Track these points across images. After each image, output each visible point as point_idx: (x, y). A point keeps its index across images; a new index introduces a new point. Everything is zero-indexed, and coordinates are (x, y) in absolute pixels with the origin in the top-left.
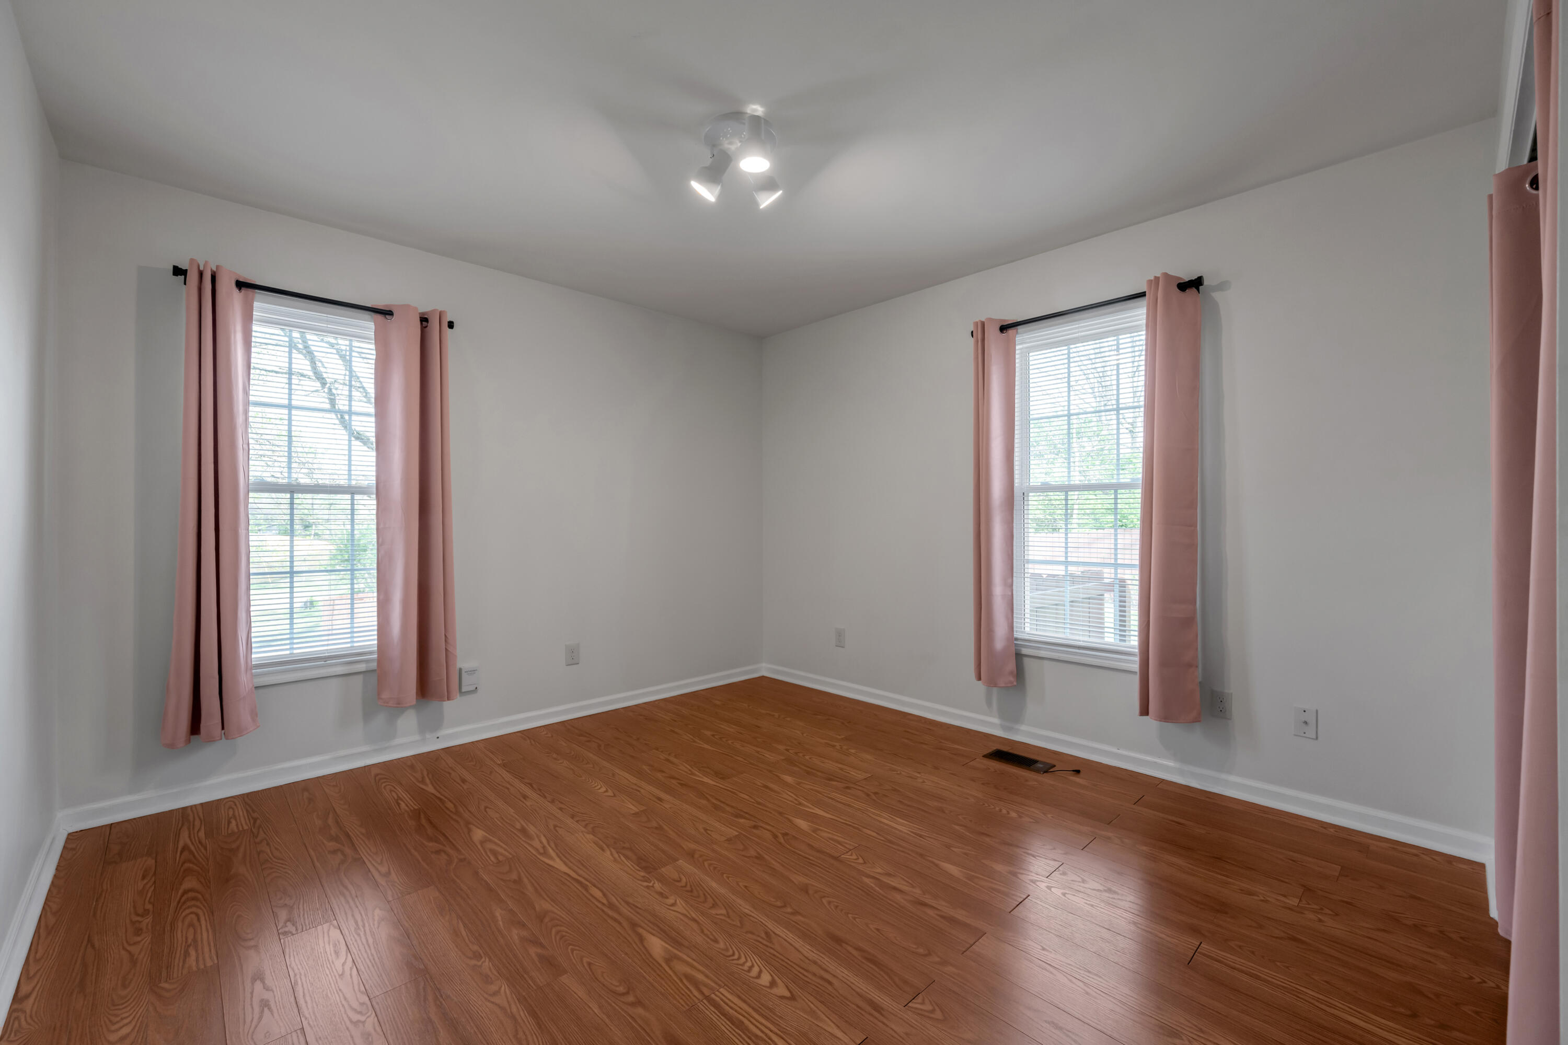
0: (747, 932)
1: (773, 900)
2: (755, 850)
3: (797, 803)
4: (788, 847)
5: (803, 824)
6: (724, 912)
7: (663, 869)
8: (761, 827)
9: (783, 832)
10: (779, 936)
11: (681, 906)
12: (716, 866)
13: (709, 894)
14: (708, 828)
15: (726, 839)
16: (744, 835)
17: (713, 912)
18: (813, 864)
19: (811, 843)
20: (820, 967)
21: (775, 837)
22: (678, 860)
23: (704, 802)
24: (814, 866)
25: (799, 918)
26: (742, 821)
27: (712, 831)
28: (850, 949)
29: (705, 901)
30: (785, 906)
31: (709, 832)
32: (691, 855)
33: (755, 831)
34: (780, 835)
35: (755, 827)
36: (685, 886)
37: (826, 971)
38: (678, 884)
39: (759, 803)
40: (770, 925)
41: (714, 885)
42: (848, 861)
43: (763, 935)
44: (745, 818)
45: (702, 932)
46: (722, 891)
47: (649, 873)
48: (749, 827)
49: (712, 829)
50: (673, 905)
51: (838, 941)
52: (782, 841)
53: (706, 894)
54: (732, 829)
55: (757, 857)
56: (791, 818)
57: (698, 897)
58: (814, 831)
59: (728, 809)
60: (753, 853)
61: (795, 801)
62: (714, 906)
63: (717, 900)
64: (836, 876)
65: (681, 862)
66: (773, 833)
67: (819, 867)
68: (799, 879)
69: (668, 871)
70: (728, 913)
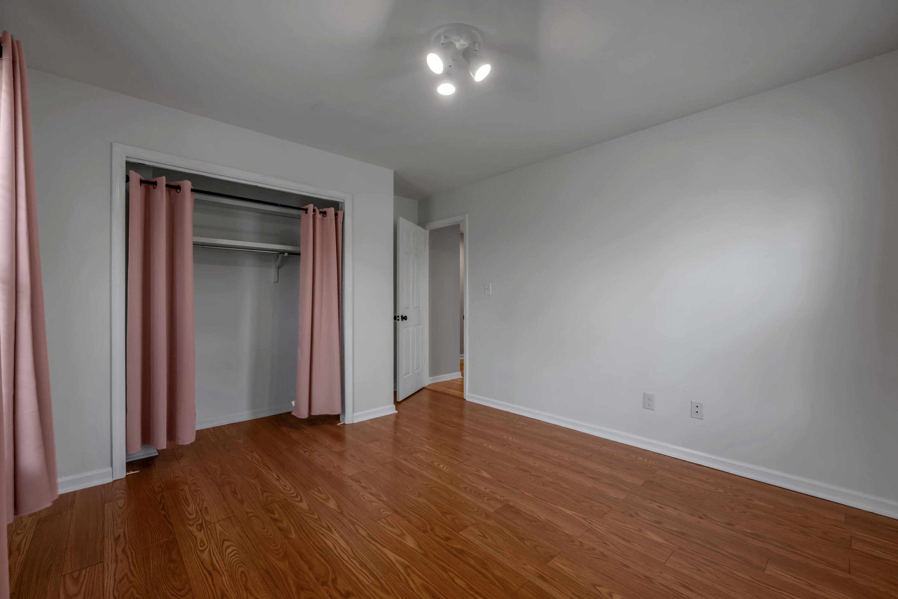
0: (449, 478)
1: (437, 490)
2: (446, 518)
3: (409, 570)
4: (424, 521)
5: (410, 542)
6: (460, 486)
7: (501, 506)
8: (442, 539)
9: (426, 534)
10: (435, 477)
11: (482, 488)
12: (470, 508)
13: (469, 493)
14: (483, 538)
15: (468, 528)
16: (455, 531)
17: (466, 486)
18: (411, 508)
19: (408, 524)
20: (421, 468)
21: (432, 529)
22: (494, 511)
23: (497, 573)
24: (411, 507)
25: (425, 483)
26: (459, 546)
27: (480, 535)
28: (407, 473)
29: (471, 490)
30: (431, 488)
31: (482, 535)
32: (488, 516)
33: (448, 535)
34: (429, 531)
35: (447, 539)
36: (483, 497)
37: (419, 468)
38: (488, 498)
39: (444, 569)
40: (439, 481)
41: (468, 497)
42: (390, 511)
43: (442, 477)
44: (457, 550)
45: (468, 479)
46: (463, 495)
47: (507, 504)
48: (452, 539)
49: (480, 537)
50: (486, 488)
51: (411, 475)
52: (428, 526)
53: (471, 493)
54: (465, 537)
55: (446, 513)
56: (418, 549)
57: (475, 492)
58: (403, 534)
59: (472, 562)
60: (448, 516)
61: (410, 572)
62: (465, 488)
63: (465, 490)
64: (400, 501)
65: (492, 511)
66: (434, 533)
67: (408, 506)
68: (422, 500)
69: (498, 506)
70: (459, 485)
